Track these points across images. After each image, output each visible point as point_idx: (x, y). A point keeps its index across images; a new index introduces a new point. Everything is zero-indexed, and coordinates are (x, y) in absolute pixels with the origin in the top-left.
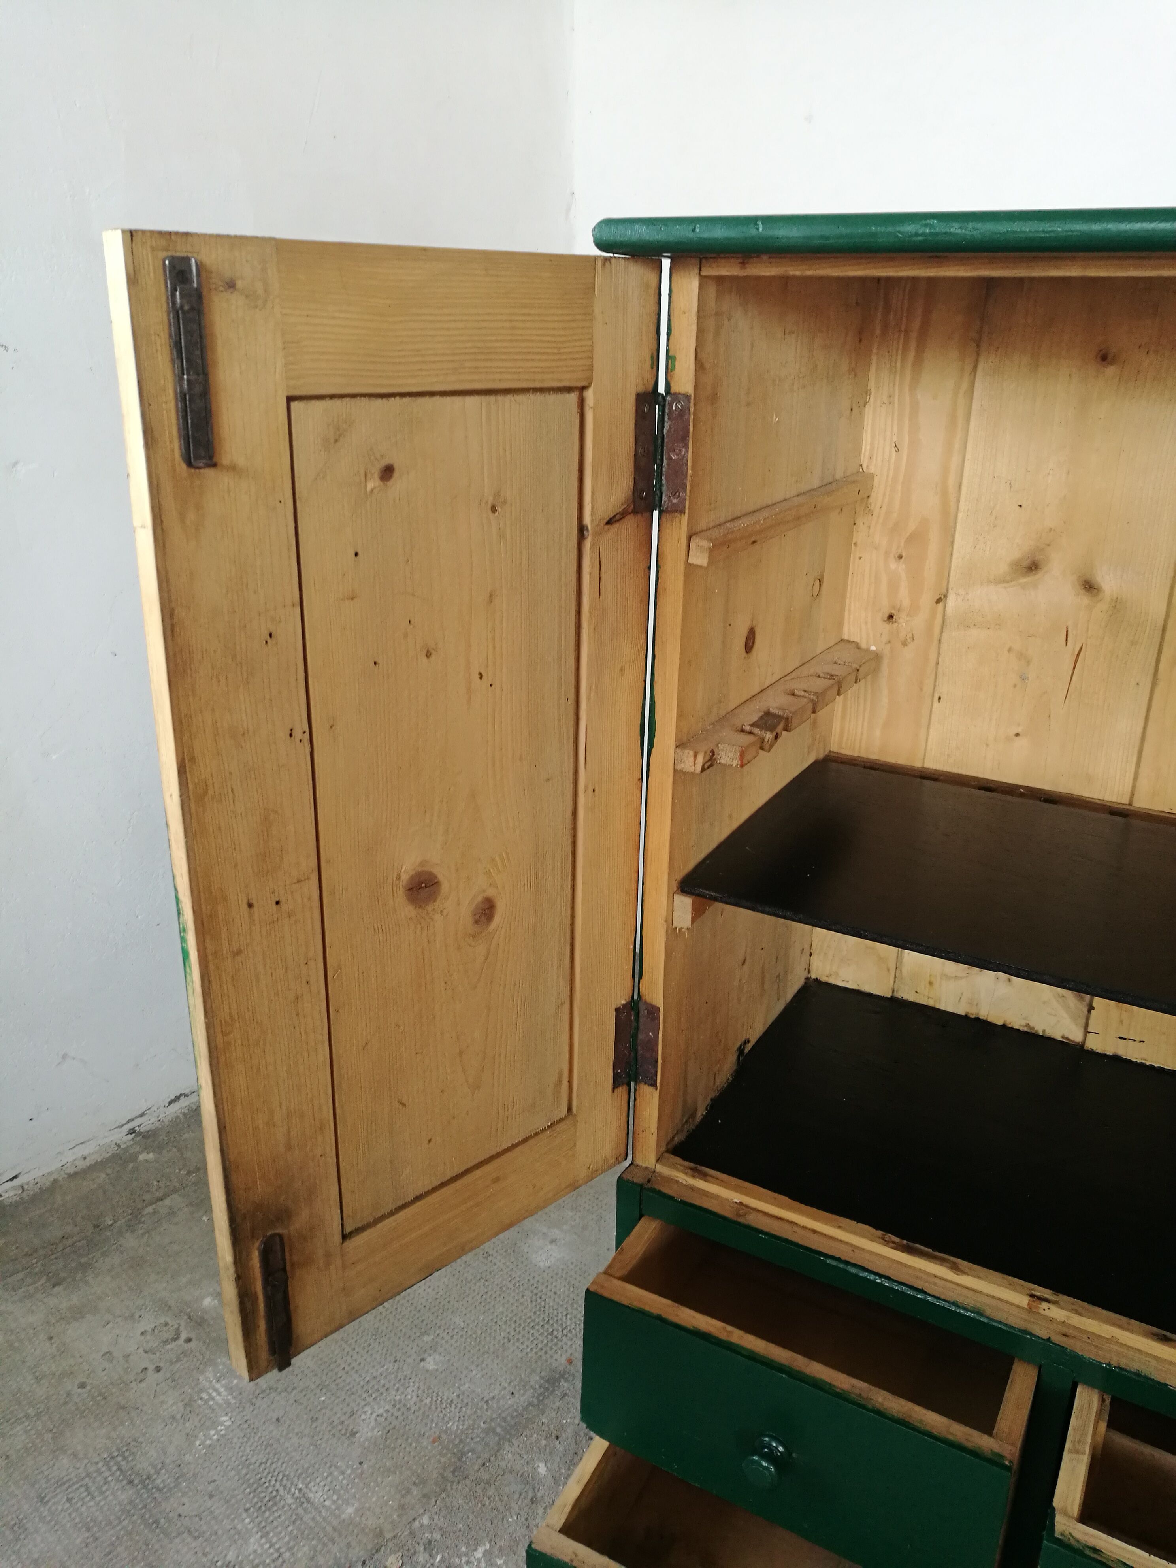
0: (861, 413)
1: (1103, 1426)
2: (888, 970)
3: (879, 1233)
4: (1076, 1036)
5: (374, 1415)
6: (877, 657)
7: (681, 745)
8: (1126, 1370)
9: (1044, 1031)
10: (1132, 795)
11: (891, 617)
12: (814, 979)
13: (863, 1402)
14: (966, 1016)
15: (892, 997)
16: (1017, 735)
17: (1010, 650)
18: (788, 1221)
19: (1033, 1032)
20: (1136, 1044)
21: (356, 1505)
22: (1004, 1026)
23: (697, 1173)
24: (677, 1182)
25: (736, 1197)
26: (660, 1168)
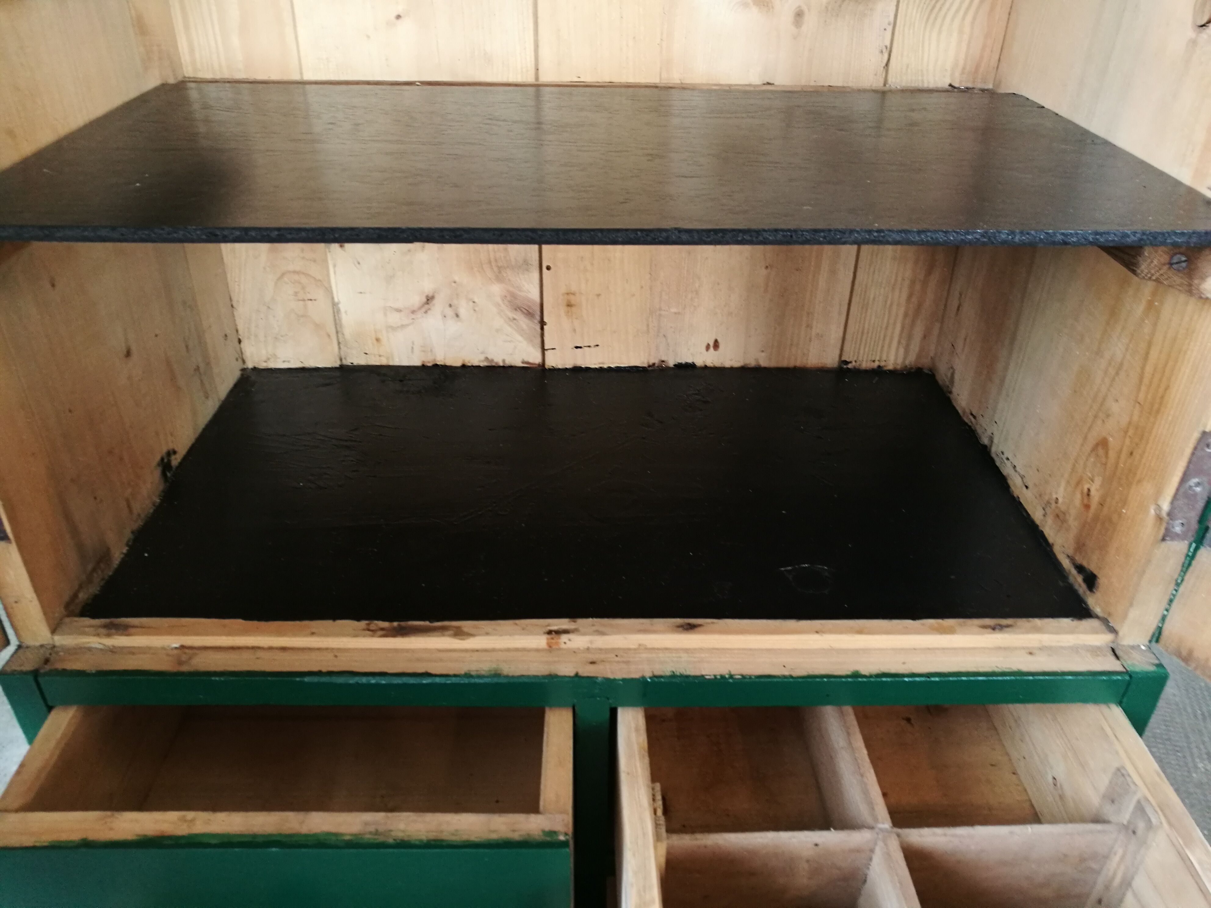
2: (329, 336)
3: (363, 624)
4: (534, 357)
8: (661, 677)
9: (504, 361)
12: (252, 369)
14: (423, 365)
15: (340, 365)
16: (398, 17)
19: (494, 364)
20: (592, 349)
22: (464, 366)
23: (113, 629)
24: (90, 649)
25: (173, 642)
26: (60, 640)
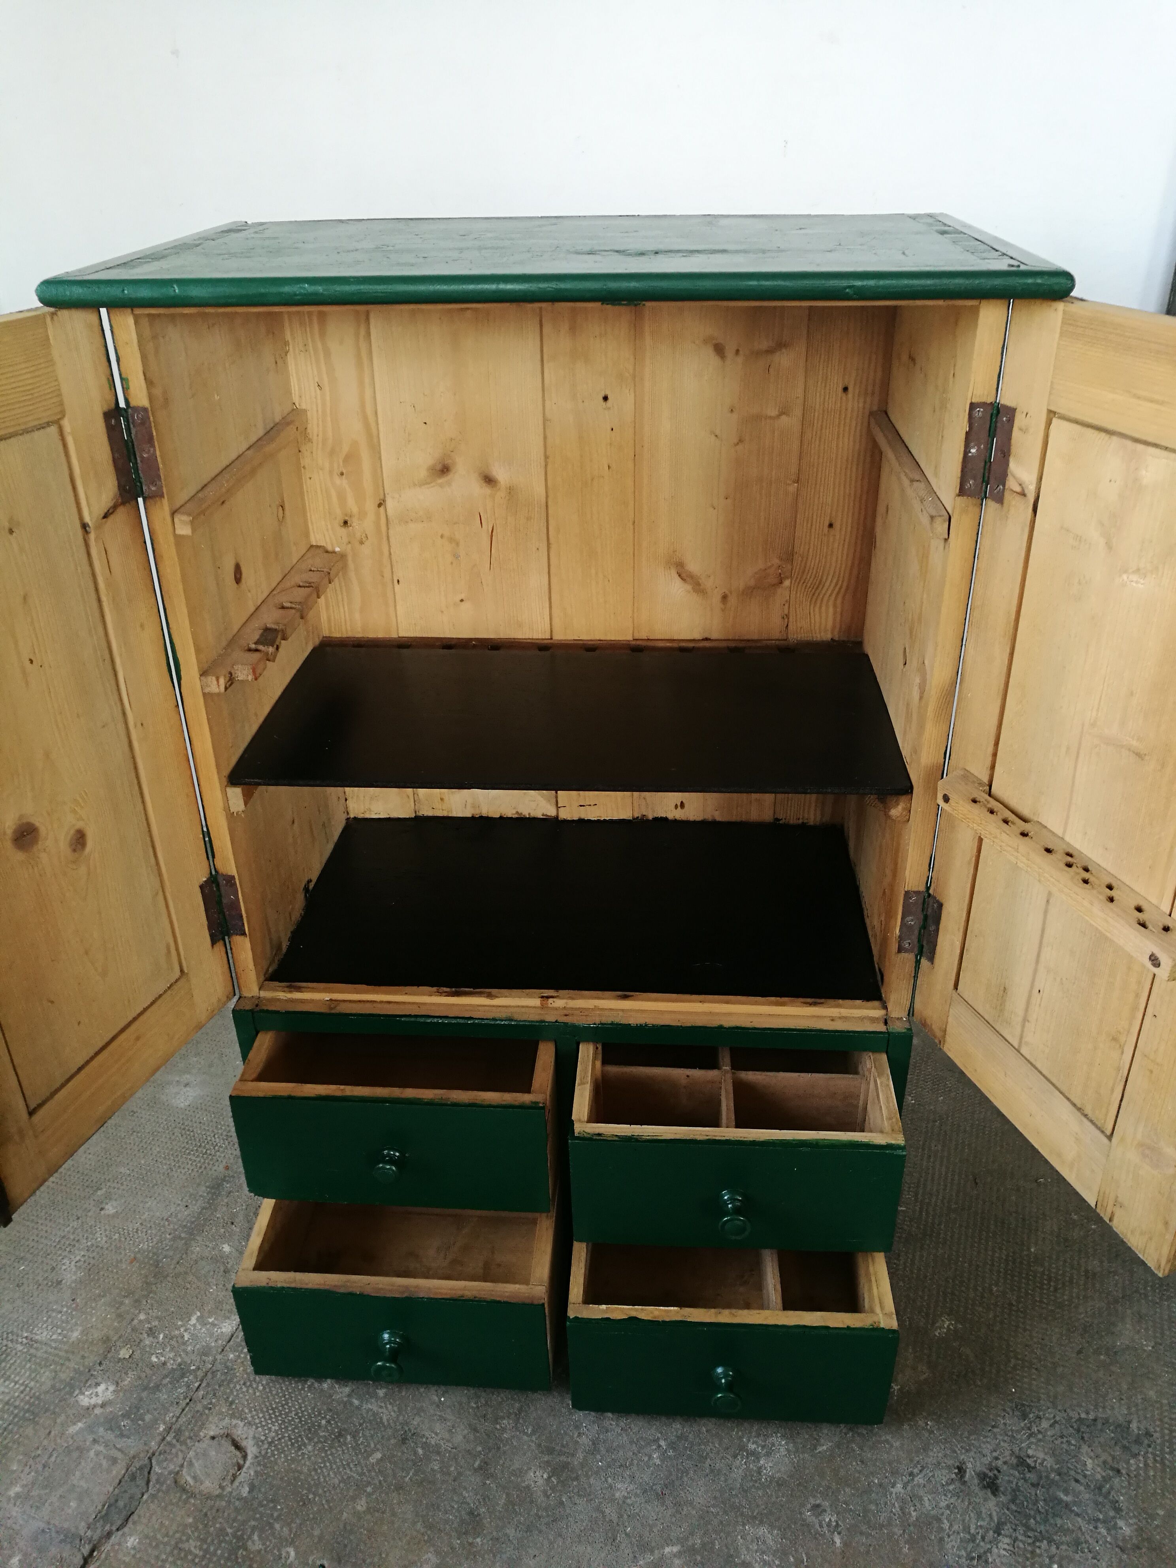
0: (285, 363)
1: (598, 1064)
2: (408, 797)
3: (435, 989)
4: (551, 812)
5: (73, 1263)
6: (342, 556)
7: (204, 673)
8: (605, 1024)
9: (529, 814)
10: (551, 631)
11: (346, 523)
12: (353, 818)
13: (443, 1102)
14: (473, 817)
15: (416, 816)
16: (462, 600)
17: (442, 536)
18: (368, 1001)
19: (520, 816)
20: (592, 807)
21: (80, 1328)
22: (501, 818)
23: (292, 988)
24: (279, 1000)
25: (327, 997)
26: (263, 994)
